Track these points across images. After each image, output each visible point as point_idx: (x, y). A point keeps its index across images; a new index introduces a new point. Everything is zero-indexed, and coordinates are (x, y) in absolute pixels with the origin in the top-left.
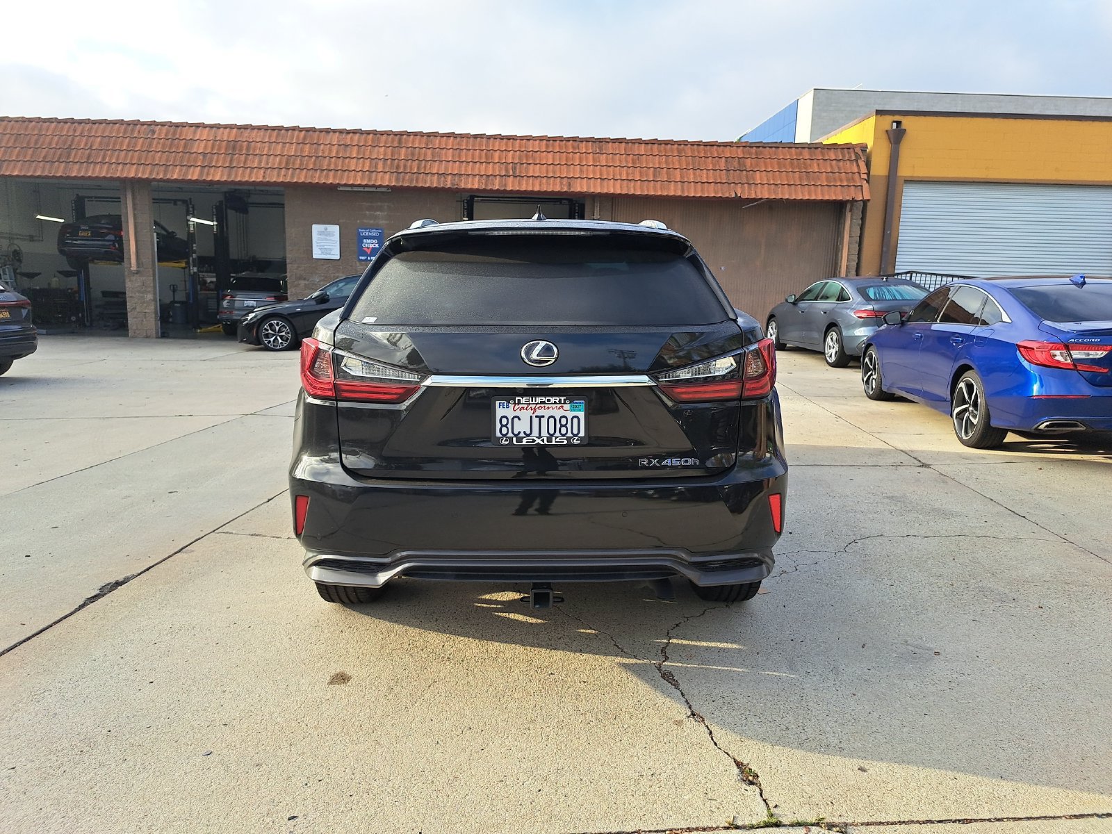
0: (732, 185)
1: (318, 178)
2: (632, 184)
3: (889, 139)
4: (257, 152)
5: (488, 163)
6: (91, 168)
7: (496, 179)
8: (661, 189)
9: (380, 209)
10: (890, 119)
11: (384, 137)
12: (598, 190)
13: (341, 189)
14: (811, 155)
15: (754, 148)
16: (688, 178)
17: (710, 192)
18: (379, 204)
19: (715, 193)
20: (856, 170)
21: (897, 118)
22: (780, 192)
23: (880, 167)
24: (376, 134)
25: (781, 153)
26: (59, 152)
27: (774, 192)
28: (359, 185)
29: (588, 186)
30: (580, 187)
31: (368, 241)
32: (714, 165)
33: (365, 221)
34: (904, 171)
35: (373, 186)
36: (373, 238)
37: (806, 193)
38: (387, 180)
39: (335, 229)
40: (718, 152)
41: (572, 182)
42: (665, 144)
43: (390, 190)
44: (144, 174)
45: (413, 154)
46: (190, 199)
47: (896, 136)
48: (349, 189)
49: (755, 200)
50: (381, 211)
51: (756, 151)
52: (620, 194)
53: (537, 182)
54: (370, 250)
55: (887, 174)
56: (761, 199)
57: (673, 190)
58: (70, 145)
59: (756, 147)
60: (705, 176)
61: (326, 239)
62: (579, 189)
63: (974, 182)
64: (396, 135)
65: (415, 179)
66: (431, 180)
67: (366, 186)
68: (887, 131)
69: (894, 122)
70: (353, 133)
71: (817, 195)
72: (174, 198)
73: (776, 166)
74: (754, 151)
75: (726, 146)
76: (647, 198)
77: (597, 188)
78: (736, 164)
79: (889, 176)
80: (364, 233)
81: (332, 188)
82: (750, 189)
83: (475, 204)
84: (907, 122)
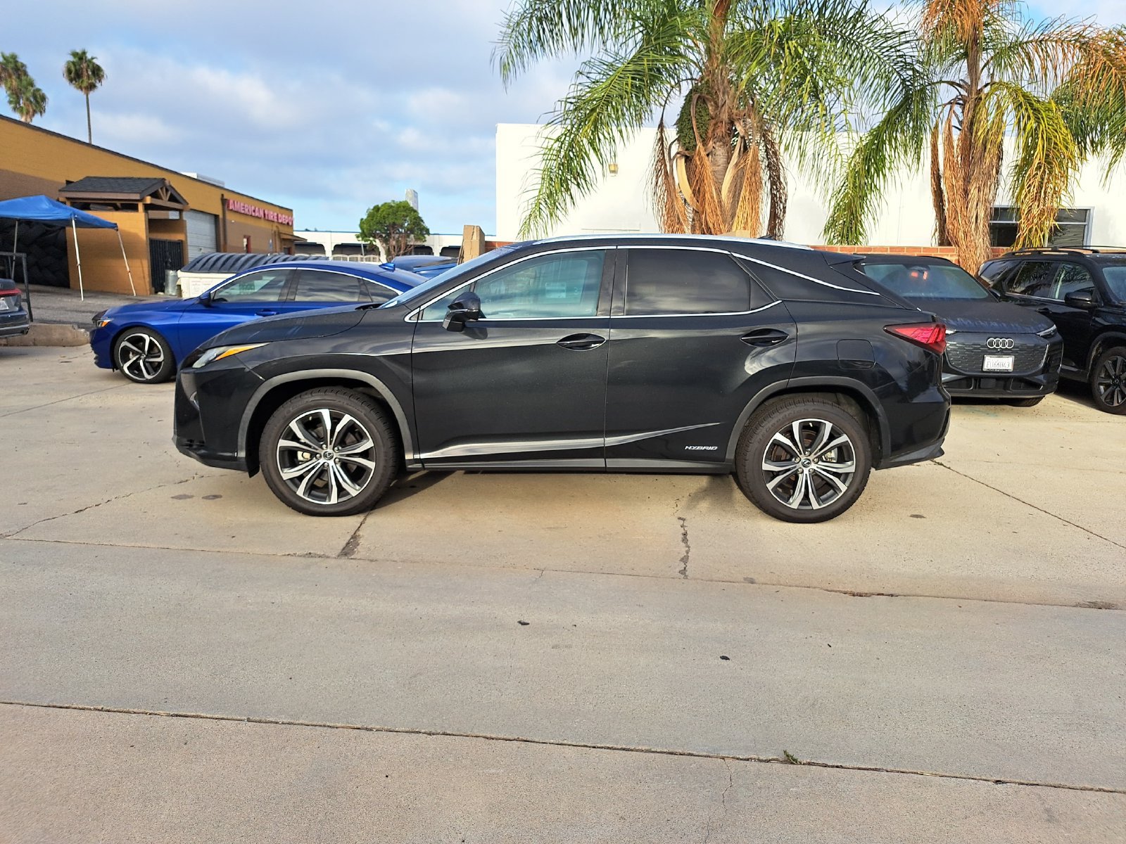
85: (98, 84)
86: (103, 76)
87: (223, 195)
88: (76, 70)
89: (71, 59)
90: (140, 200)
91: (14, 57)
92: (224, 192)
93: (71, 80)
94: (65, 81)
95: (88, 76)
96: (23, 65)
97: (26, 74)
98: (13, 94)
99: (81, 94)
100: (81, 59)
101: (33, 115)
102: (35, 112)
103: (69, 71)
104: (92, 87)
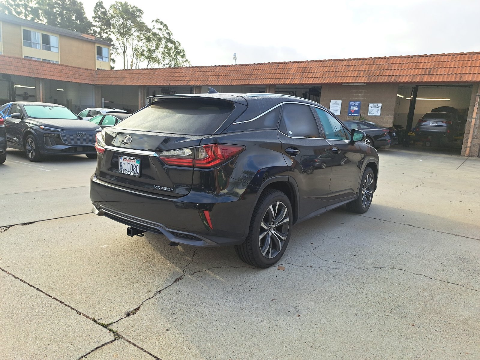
1: (334, 81)
4: (313, 71)
5: (416, 69)
6: (256, 81)
7: (418, 76)
9: (361, 93)
11: (367, 61)
13: (344, 85)
18: (361, 90)
24: (363, 60)
26: (248, 76)
28: (351, 83)
31: (354, 107)
33: (353, 98)
35: (357, 83)
36: (356, 106)
38: (363, 80)
39: (340, 102)
41: (463, 76)
43: (365, 84)
44: (272, 82)
45: (378, 67)
46: (295, 91)
48: (347, 85)
50: (361, 94)
54: (354, 111)
58: (252, 73)
61: (336, 106)
62: (466, 80)
64: (373, 59)
65: (376, 78)
66: (384, 79)
67: (354, 83)
70: (354, 60)
72: (290, 91)
80: (352, 103)
81: (340, 84)
83: (418, 89)
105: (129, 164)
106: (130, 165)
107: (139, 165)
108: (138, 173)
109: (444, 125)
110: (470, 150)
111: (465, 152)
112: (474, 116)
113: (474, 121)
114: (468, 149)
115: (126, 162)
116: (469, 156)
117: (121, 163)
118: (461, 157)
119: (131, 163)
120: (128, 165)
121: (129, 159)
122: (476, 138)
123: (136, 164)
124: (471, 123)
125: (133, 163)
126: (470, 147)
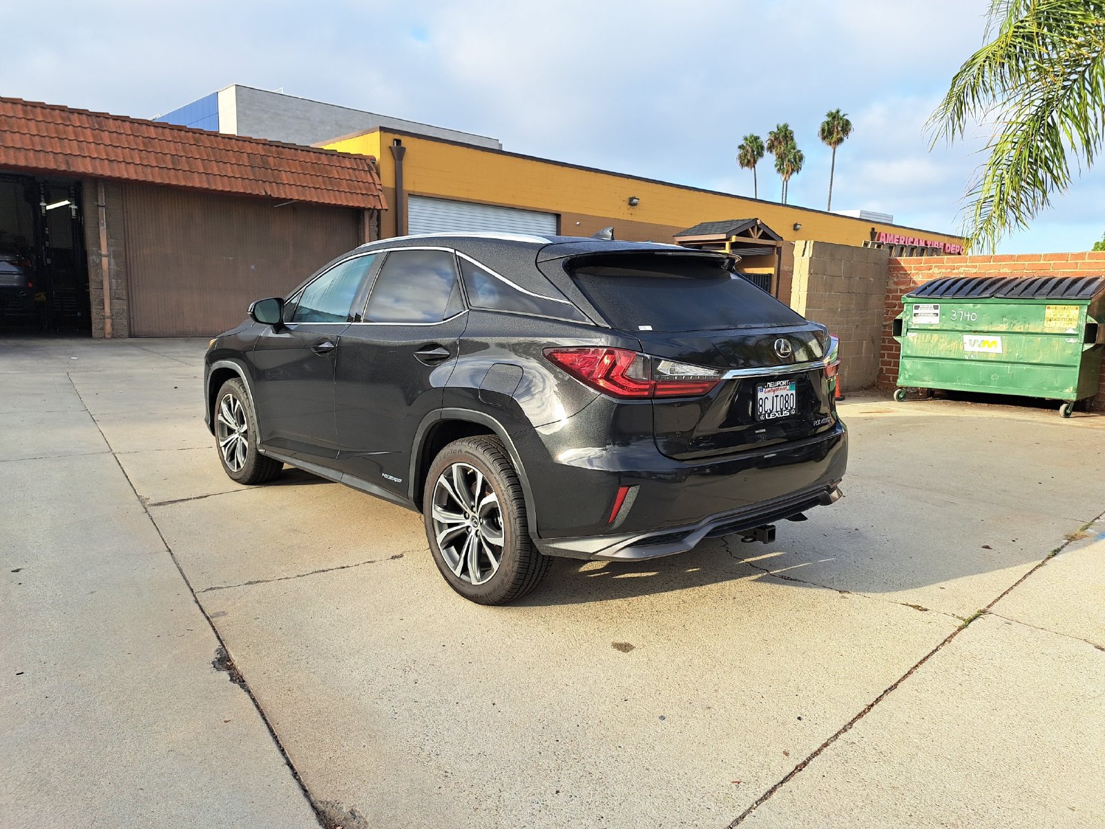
0: (260, 182)
2: (149, 171)
3: (393, 155)
8: (184, 179)
10: (391, 136)
12: (108, 173)
14: (329, 161)
15: (274, 147)
16: (212, 170)
17: (239, 187)
19: (245, 189)
20: (371, 181)
21: (397, 137)
22: (308, 194)
23: (387, 180)
25: (301, 156)
27: (303, 194)
29: (95, 167)
30: (83, 167)
32: (238, 160)
34: (408, 186)
37: (332, 198)
40: (238, 146)
41: (71, 160)
42: (178, 130)
47: (398, 152)
49: (285, 200)
51: (276, 151)
52: (136, 180)
53: (21, 155)
55: (394, 187)
56: (291, 199)
57: (197, 182)
59: (276, 146)
60: (230, 170)
63: (459, 201)
68: (390, 147)
69: (396, 140)
71: (343, 201)
73: (299, 168)
74: (274, 150)
75: (245, 141)
76: (168, 187)
77: (106, 170)
78: (259, 160)
79: (396, 188)
82: (278, 189)
84: (406, 141)
85: (845, 138)
86: (850, 129)
87: (873, 229)
88: (828, 128)
89: (827, 119)
90: (727, 240)
91: (786, 127)
92: (874, 226)
93: (824, 138)
94: (819, 139)
95: (838, 132)
96: (791, 132)
97: (792, 139)
98: (779, 158)
99: (830, 149)
100: (834, 118)
101: (791, 174)
102: (793, 170)
103: (823, 130)
104: (840, 140)
105: (777, 396)
106: (779, 398)
107: (794, 392)
108: (794, 407)
109: (14, 269)
110: (112, 325)
111: (103, 329)
112: (104, 251)
113: (105, 261)
114: (108, 322)
115: (770, 395)
116: (113, 337)
117: (761, 399)
118: (92, 341)
119: (779, 393)
120: (775, 398)
121: (779, 386)
122: (118, 299)
123: (789, 393)
124: (100, 264)
125: (784, 393)
126: (111, 317)
